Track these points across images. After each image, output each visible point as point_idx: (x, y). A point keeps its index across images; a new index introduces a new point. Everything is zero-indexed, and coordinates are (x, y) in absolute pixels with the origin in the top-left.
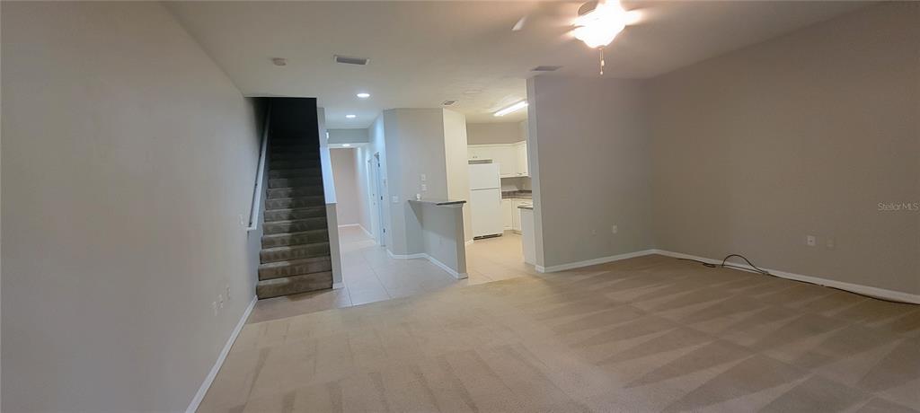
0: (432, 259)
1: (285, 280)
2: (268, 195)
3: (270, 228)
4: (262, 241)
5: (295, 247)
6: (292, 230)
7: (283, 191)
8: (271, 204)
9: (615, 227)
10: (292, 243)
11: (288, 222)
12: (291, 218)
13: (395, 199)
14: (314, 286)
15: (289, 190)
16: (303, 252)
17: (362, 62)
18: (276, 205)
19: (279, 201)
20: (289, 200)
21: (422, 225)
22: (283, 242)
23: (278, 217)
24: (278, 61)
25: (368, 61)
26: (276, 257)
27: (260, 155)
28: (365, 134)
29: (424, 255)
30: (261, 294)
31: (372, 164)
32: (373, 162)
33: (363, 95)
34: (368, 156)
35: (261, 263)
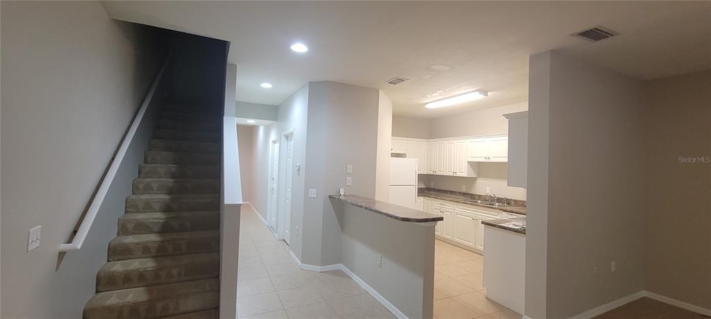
0: (356, 278)
2: (140, 172)
3: (130, 227)
6: (164, 229)
7: (164, 169)
8: (141, 186)
9: (613, 263)
10: (161, 254)
13: (313, 193)
15: (173, 168)
16: (175, 272)
18: (148, 189)
20: (170, 182)
21: (342, 227)
22: (146, 252)
23: (148, 207)
26: (127, 280)
28: (275, 111)
29: (340, 266)
31: (277, 145)
32: (280, 143)
33: (299, 48)
34: (273, 136)
35: (97, 292)
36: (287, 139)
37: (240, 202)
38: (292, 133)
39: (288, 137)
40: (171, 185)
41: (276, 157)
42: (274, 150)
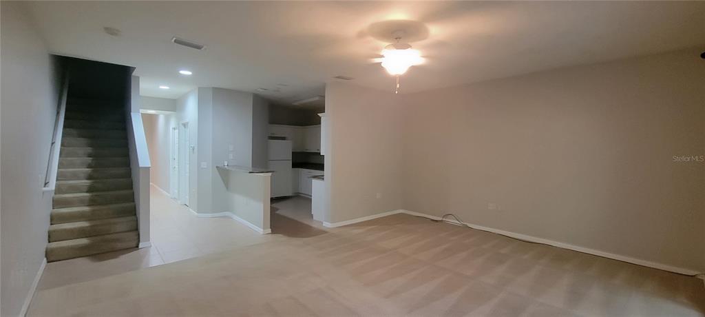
0: (236, 218)
1: (84, 241)
3: (64, 188)
4: (53, 201)
5: (96, 208)
6: (90, 190)
7: (82, 150)
10: (92, 202)
11: (88, 182)
12: (89, 177)
13: (204, 165)
14: (119, 245)
15: (89, 150)
17: (199, 47)
18: (72, 165)
19: (77, 160)
20: (89, 160)
21: (227, 188)
22: (81, 202)
23: (75, 177)
24: (110, 31)
25: (205, 47)
27: (58, 113)
28: (174, 105)
29: (227, 213)
30: (51, 257)
31: (177, 131)
32: (179, 130)
33: (186, 73)
34: (173, 124)
35: (51, 224)
36: (185, 127)
37: (149, 165)
38: (188, 123)
39: (185, 125)
40: (90, 161)
41: (177, 140)
42: (174, 135)
